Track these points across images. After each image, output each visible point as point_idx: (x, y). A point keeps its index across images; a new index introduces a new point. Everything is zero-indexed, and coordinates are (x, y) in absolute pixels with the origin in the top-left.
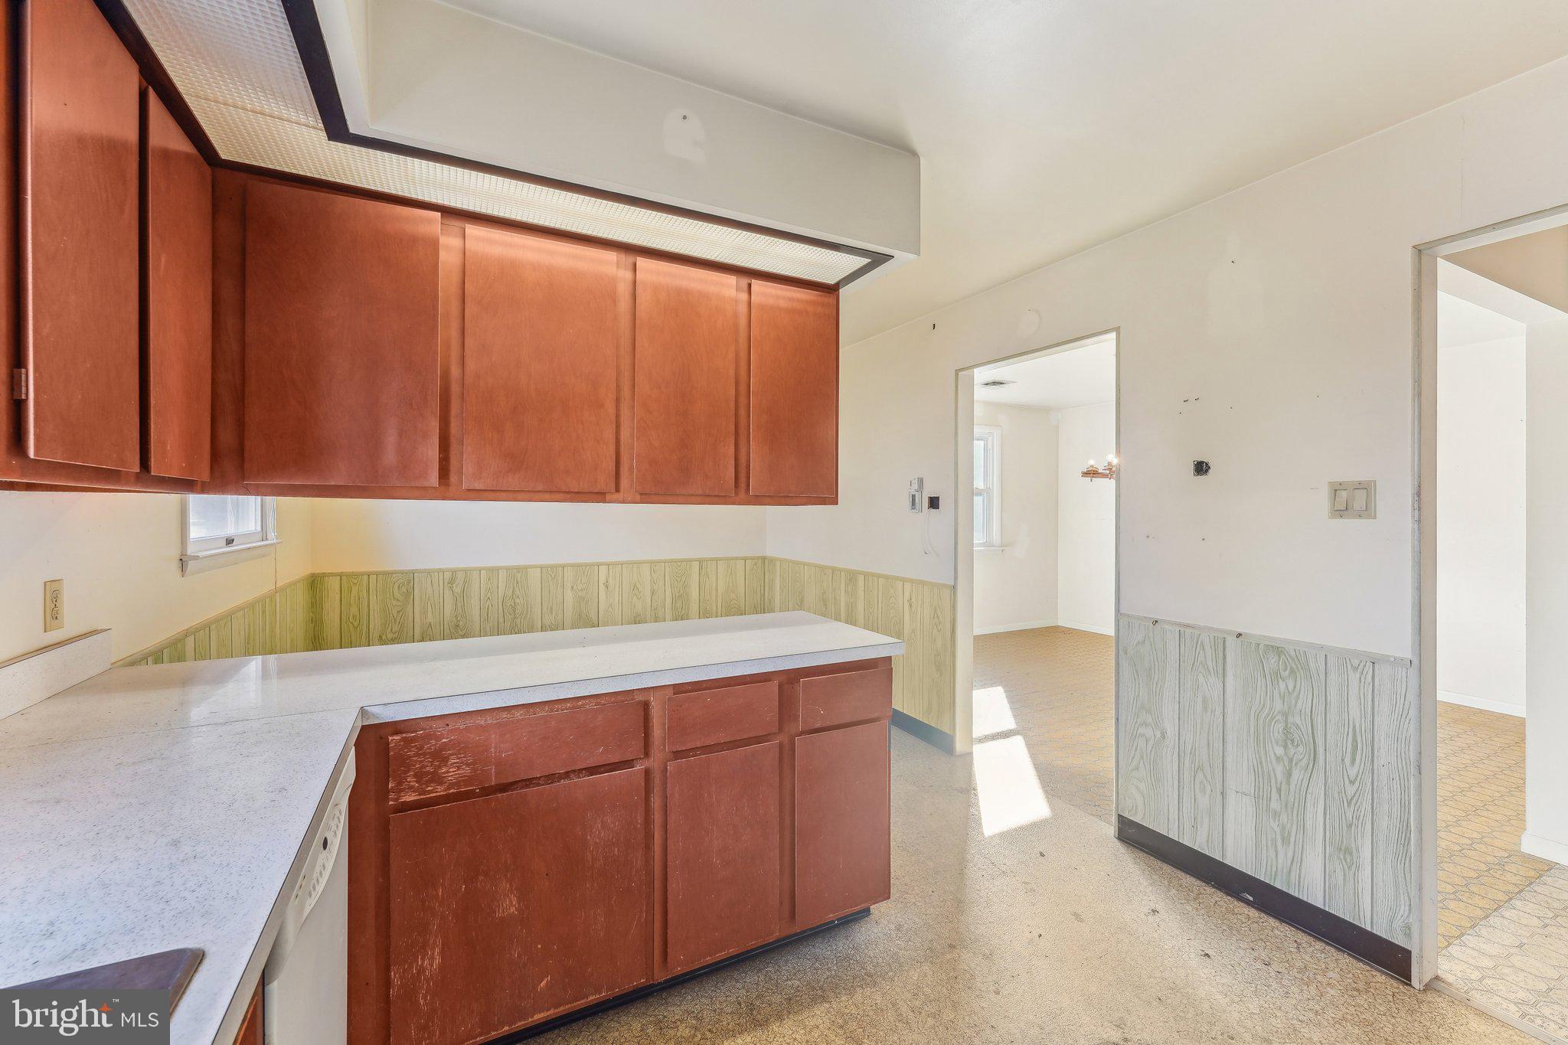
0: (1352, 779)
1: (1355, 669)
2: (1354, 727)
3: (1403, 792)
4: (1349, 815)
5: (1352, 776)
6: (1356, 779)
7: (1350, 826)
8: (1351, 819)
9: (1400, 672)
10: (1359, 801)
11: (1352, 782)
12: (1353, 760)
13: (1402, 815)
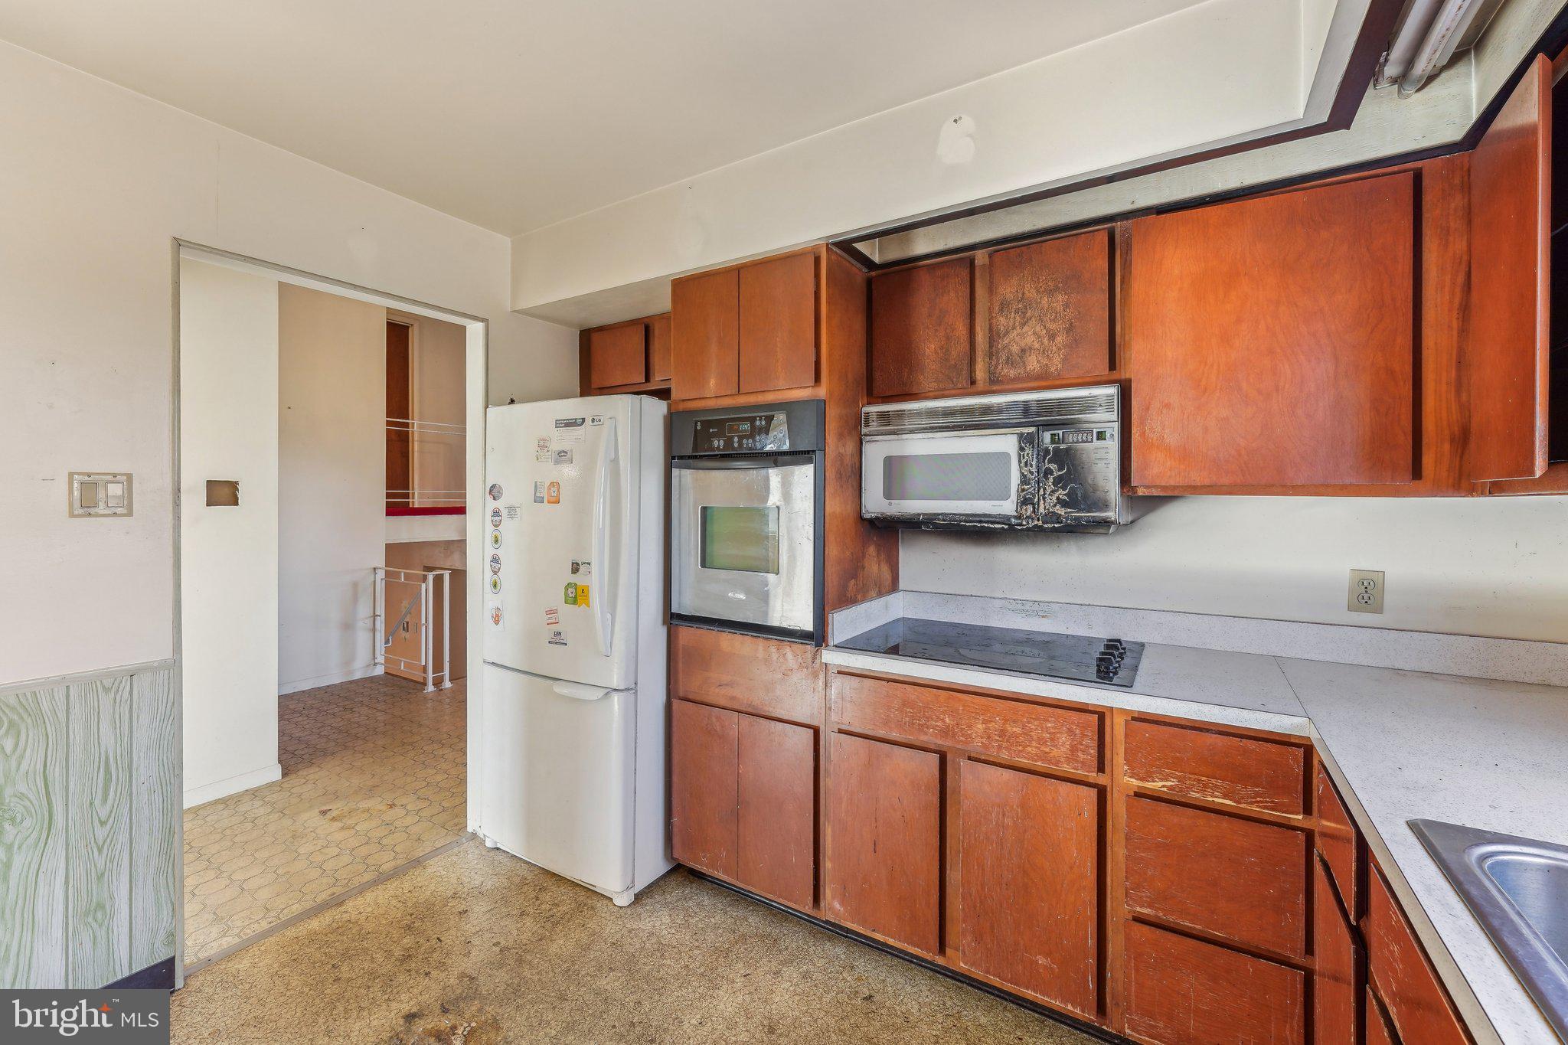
0: (103, 819)
1: (106, 690)
2: (107, 758)
3: (165, 799)
4: (100, 864)
5: (103, 815)
6: (108, 820)
7: (100, 877)
8: (103, 867)
9: (161, 676)
10: (115, 838)
11: (102, 823)
12: (105, 800)
13: (165, 823)
